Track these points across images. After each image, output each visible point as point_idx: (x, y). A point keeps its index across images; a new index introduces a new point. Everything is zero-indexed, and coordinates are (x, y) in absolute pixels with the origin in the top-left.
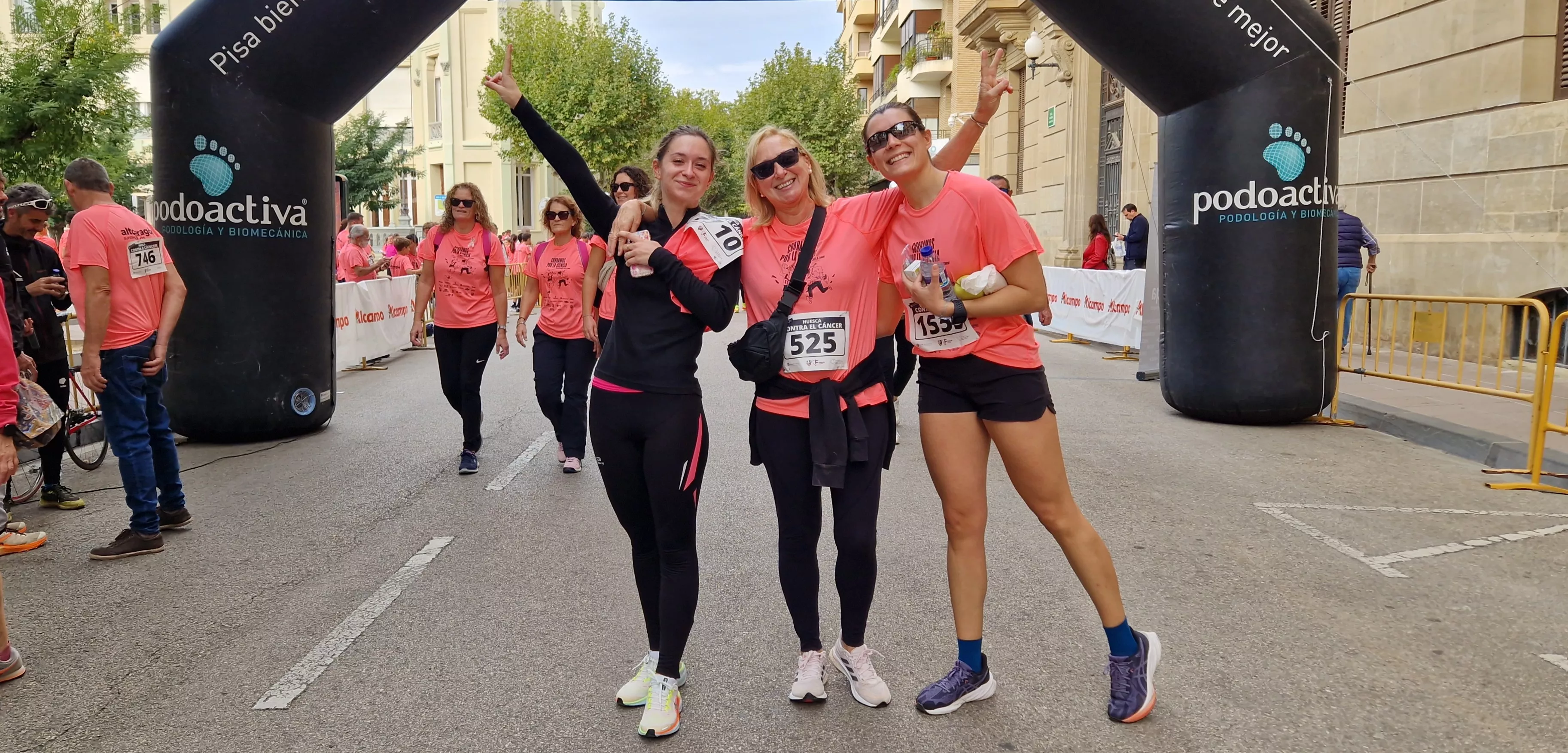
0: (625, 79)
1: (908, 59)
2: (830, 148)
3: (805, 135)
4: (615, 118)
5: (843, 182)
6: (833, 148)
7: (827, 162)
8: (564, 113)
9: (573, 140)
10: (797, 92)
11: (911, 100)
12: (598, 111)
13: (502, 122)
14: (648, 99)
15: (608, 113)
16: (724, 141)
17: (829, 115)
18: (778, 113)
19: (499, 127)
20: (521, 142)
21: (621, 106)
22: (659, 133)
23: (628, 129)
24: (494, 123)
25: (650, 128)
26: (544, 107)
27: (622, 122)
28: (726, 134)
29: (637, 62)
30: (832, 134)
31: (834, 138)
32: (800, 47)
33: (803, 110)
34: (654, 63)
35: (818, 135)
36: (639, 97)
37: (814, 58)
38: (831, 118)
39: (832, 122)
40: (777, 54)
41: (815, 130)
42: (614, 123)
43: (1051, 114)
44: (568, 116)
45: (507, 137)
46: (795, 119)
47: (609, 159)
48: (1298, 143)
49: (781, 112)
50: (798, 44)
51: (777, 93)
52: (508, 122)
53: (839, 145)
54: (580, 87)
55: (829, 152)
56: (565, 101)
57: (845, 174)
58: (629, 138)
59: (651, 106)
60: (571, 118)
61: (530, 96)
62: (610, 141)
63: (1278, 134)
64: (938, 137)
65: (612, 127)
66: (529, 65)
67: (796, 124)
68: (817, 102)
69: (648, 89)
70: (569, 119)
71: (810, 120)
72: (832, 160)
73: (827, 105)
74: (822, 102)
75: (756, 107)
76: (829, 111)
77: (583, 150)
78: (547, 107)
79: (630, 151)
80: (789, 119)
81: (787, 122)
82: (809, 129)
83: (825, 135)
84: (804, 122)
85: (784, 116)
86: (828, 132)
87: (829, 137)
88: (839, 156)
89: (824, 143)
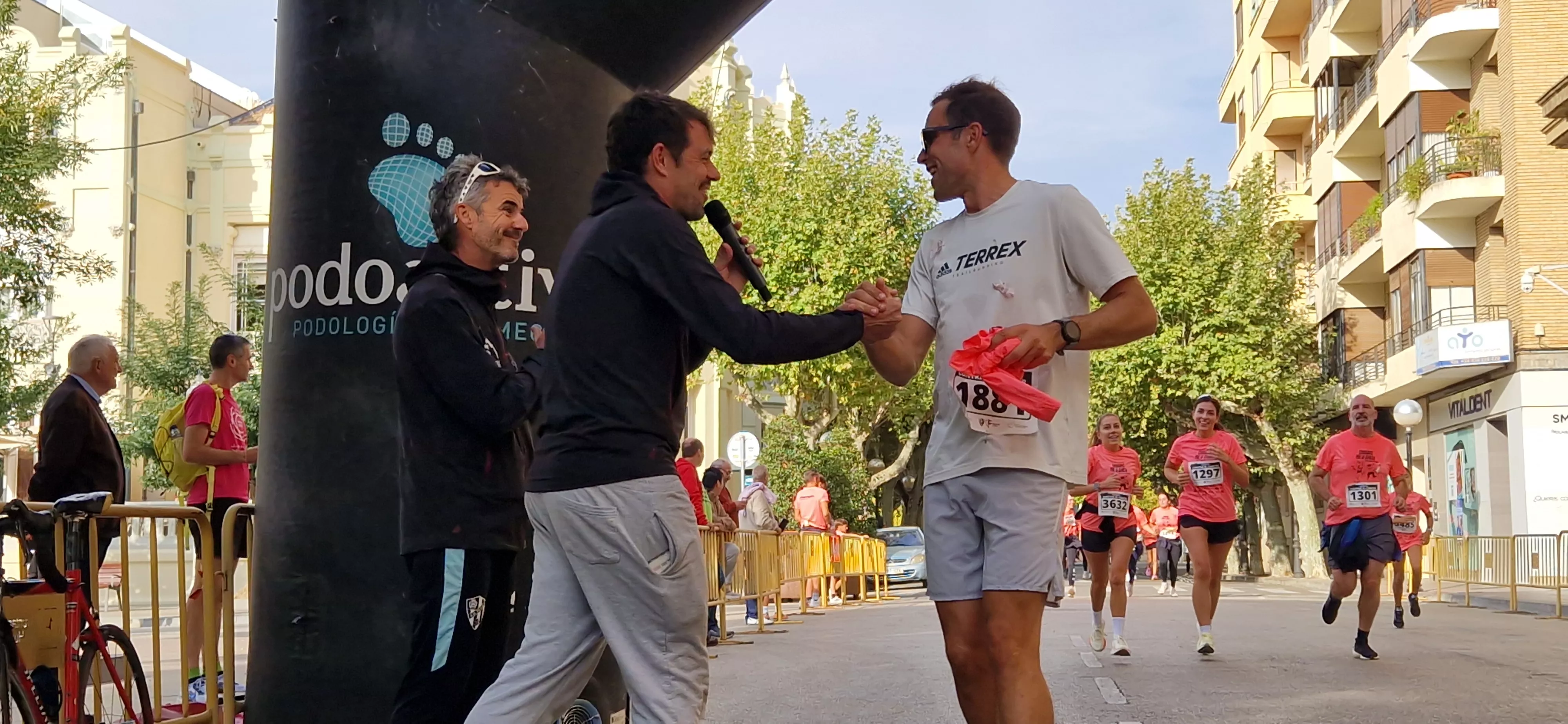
1: (1409, 176)
2: (1253, 347)
3: (1206, 324)
6: (1262, 347)
7: (1248, 374)
10: (1188, 247)
11: (1420, 254)
17: (1253, 286)
18: (1153, 285)
30: (1257, 321)
31: (1262, 328)
33: (1201, 278)
35: (1230, 324)
39: (1258, 299)
41: (1225, 312)
46: (1185, 294)
49: (1158, 283)
50: (1186, 160)
53: (1272, 341)
55: (1251, 354)
57: (1284, 396)
64: (1476, 318)
67: (1189, 304)
68: (1226, 263)
71: (1216, 296)
72: (1259, 369)
74: (1238, 264)
76: (1249, 278)
80: (1175, 296)
81: (1170, 299)
82: (1212, 313)
83: (1246, 321)
84: (1202, 300)
85: (1163, 288)
86: (1248, 317)
87: (1251, 328)
88: (1275, 361)
89: (1242, 340)
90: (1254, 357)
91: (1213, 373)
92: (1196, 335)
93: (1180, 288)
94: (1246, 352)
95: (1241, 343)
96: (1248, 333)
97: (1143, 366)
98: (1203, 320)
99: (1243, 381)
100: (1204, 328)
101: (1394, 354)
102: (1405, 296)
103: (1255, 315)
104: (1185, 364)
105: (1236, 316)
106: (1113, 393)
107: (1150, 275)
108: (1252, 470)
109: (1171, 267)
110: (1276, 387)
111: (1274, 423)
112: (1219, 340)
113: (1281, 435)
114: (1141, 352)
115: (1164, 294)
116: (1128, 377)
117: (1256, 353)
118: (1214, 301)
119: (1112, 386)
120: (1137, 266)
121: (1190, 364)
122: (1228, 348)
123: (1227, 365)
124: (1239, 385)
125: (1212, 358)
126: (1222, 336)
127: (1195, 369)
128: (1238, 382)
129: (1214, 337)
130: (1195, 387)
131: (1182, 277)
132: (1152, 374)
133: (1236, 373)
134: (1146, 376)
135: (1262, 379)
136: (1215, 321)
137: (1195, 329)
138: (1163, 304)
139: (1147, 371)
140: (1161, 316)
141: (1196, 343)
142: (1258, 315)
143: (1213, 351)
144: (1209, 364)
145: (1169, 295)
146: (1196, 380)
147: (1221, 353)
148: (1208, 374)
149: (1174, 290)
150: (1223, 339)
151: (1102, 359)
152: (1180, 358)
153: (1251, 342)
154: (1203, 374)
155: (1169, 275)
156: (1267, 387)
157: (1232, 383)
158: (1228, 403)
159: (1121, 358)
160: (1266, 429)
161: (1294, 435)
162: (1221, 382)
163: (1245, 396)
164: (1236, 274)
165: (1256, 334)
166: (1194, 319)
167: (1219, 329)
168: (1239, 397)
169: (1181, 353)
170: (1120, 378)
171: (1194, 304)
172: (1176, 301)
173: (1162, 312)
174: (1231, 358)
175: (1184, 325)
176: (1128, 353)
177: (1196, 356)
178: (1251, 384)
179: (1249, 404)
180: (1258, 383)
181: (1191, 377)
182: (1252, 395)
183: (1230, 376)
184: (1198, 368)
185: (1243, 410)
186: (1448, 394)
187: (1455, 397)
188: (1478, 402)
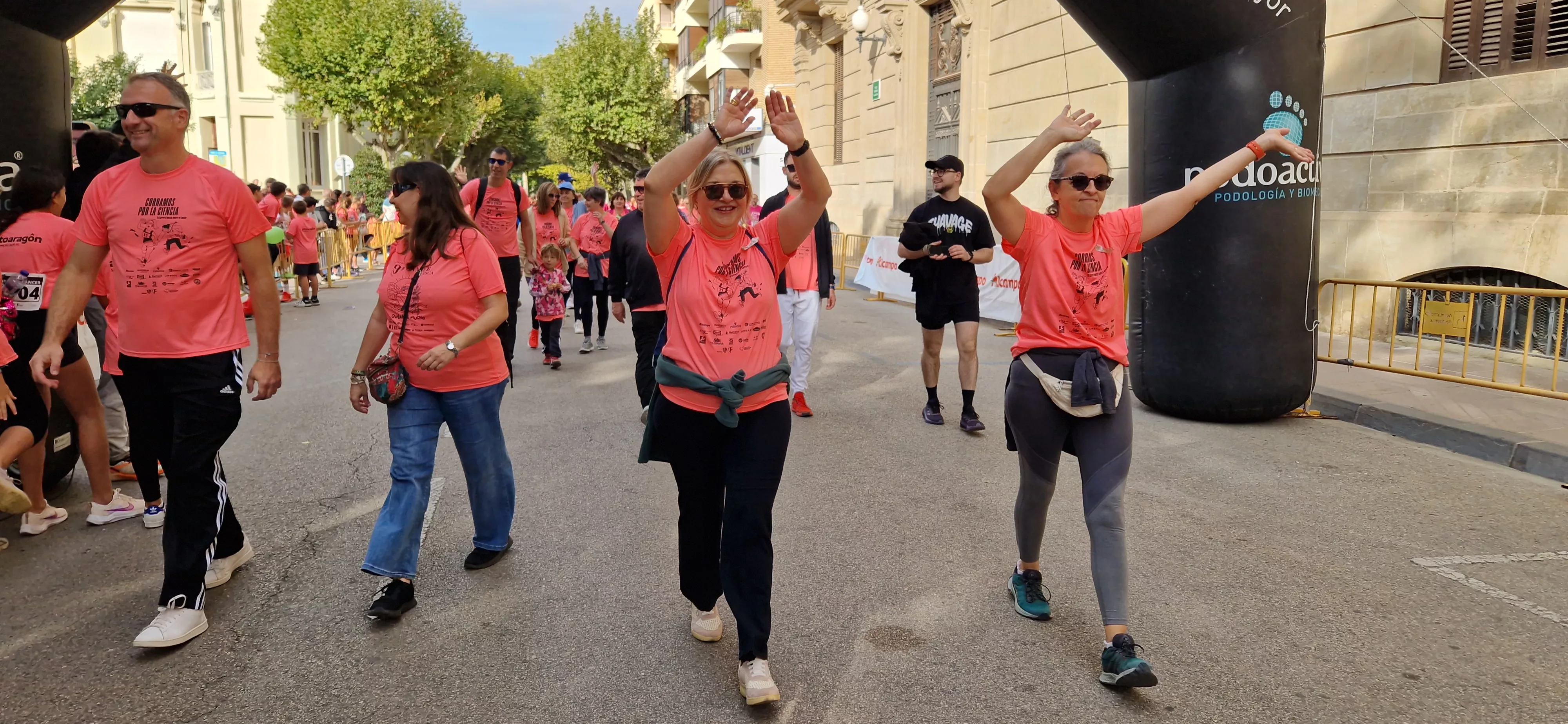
0: (427, 32)
1: (718, 28)
2: (642, 114)
3: (617, 100)
4: (417, 73)
5: (655, 148)
6: (646, 114)
7: (639, 128)
8: (359, 66)
9: (370, 95)
10: (607, 58)
11: (723, 71)
12: (398, 65)
13: (286, 72)
14: (453, 56)
15: (407, 68)
17: (640, 81)
18: (589, 77)
19: (282, 79)
20: (309, 95)
21: (423, 62)
22: (464, 91)
23: (431, 86)
24: (276, 73)
25: (455, 85)
26: (336, 59)
27: (424, 78)
29: (439, 16)
30: (643, 100)
31: (646, 104)
32: (609, 12)
33: (614, 75)
34: (458, 18)
35: (629, 102)
36: (444, 53)
37: (623, 24)
38: (642, 84)
39: (643, 89)
40: (587, 17)
41: (626, 95)
42: (416, 79)
43: (876, 87)
44: (363, 69)
45: (292, 90)
46: (606, 84)
47: (411, 117)
48: (1297, 114)
49: (592, 77)
50: (607, 9)
51: (588, 58)
52: (293, 73)
53: (651, 111)
54: (377, 38)
55: (641, 118)
56: (360, 53)
57: (657, 140)
58: (434, 96)
59: (455, 62)
60: (367, 71)
61: (319, 46)
62: (412, 97)
63: (1278, 103)
65: (415, 83)
66: (316, 12)
67: (608, 88)
68: (627, 68)
69: (452, 45)
70: (364, 72)
71: (622, 86)
72: (644, 126)
73: (637, 71)
74: (632, 69)
75: (566, 70)
76: (639, 77)
77: (382, 106)
78: (339, 59)
79: (434, 109)
80: (600, 85)
81: (598, 86)
82: (620, 95)
83: (637, 101)
84: (615, 87)
85: (595, 80)
86: (639, 98)
87: (640, 104)
88: (652, 123)
89: (635, 109)
90: (642, 120)
91: (621, 128)
92: (611, 107)
93: (603, 80)
94: (638, 117)
95: (635, 112)
96: (639, 107)
97: (585, 122)
99: (637, 132)
102: (716, 91)
103: (642, 97)
104: (607, 122)
105: (632, 97)
107: (587, 72)
110: (653, 136)
111: (652, 155)
112: (624, 109)
114: (582, 115)
115: (595, 83)
116: (576, 128)
117: (643, 118)
118: (620, 89)
120: (580, 67)
122: (628, 114)
123: (628, 124)
124: (634, 135)
125: (621, 119)
126: (626, 108)
128: (634, 132)
129: (621, 107)
130: (612, 134)
131: (604, 74)
133: (633, 127)
134: (587, 127)
135: (646, 131)
136: (622, 99)
137: (612, 103)
138: (595, 89)
139: (587, 125)
140: (594, 95)
141: (612, 111)
142: (644, 97)
143: (621, 115)
144: (619, 122)
145: (597, 84)
146: (612, 131)
147: (625, 116)
148: (618, 127)
149: (601, 81)
151: (563, 117)
152: (604, 118)
153: (640, 111)
154: (616, 128)
155: (598, 74)
156: (648, 136)
157: (631, 133)
158: (630, 143)
159: (573, 117)
162: (625, 133)
163: (637, 140)
164: (632, 75)
165: (643, 107)
166: (611, 97)
167: (623, 104)
168: (634, 140)
169: (605, 116)
171: (610, 89)
172: (602, 87)
173: (595, 93)
174: (630, 119)
175: (606, 100)
176: (576, 114)
177: (612, 118)
178: (640, 134)
179: (640, 144)
180: (644, 134)
181: (609, 129)
182: (640, 140)
183: (629, 130)
184: (612, 125)
185: (638, 148)
186: (735, 143)
187: (738, 145)
188: (748, 149)
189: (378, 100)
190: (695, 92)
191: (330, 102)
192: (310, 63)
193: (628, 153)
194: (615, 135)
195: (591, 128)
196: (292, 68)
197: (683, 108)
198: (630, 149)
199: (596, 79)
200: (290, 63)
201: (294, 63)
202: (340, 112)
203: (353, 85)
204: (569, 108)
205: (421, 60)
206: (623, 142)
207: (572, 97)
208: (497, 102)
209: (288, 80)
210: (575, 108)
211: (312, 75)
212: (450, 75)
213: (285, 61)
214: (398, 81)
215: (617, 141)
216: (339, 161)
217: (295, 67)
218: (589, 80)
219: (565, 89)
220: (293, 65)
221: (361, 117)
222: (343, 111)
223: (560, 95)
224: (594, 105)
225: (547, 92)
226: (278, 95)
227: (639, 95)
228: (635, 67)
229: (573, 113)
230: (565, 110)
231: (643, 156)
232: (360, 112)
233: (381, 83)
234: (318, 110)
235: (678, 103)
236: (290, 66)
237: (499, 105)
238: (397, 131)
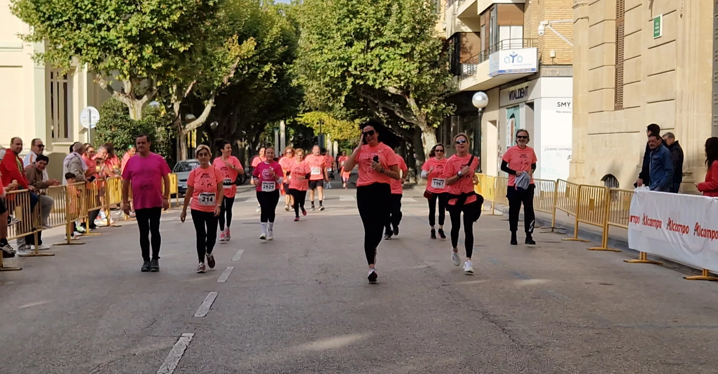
2: (404, 56)
3: (378, 41)
5: (419, 93)
6: (409, 56)
7: (401, 72)
11: (494, 6)
13: (37, 20)
16: (284, 45)
18: (347, 16)
19: (33, 27)
20: (59, 44)
21: (174, 7)
22: (216, 36)
23: (181, 32)
24: (27, 21)
27: (173, 23)
28: (286, 38)
30: (407, 40)
31: (409, 45)
33: (374, 14)
35: (391, 42)
38: (406, 23)
39: (407, 28)
41: (388, 36)
43: (657, 24)
45: (41, 38)
46: (367, 23)
47: (160, 65)
49: (351, 16)
53: (415, 53)
55: (404, 60)
57: (422, 84)
58: (184, 42)
59: (208, 5)
60: (117, 18)
64: (523, 46)
71: (383, 25)
72: (407, 69)
74: (395, 7)
76: (402, 15)
79: (184, 56)
80: (360, 24)
81: (357, 26)
82: (381, 35)
83: (400, 41)
84: (376, 27)
85: (354, 20)
86: (402, 37)
87: (403, 44)
88: (417, 64)
89: (398, 51)
90: (404, 63)
91: (382, 71)
92: (372, 49)
93: (363, 20)
94: (401, 59)
95: (398, 54)
96: (402, 48)
97: (342, 66)
98: (376, 39)
99: (398, 76)
100: (377, 44)
101: (481, 62)
102: (488, 29)
103: (405, 37)
105: (395, 38)
106: (325, 81)
107: (346, 11)
108: (404, 127)
109: (358, 7)
110: (416, 80)
111: (416, 100)
112: (386, 51)
113: (420, 106)
114: (340, 58)
115: (354, 23)
116: (333, 72)
117: (406, 60)
118: (382, 28)
119: (324, 78)
120: (339, 6)
121: (368, 65)
122: (390, 56)
123: (389, 66)
124: (396, 78)
125: (382, 62)
126: (387, 49)
127: (371, 69)
128: (396, 76)
129: (383, 49)
130: (371, 79)
131: (364, 13)
132: (347, 70)
133: (394, 71)
134: (344, 71)
135: (408, 75)
136: (384, 40)
137: (372, 44)
138: (354, 29)
139: (345, 69)
140: (353, 36)
141: (372, 53)
142: (407, 37)
143: (382, 58)
144: (379, 65)
145: (357, 24)
146: (372, 76)
147: (387, 59)
148: (379, 71)
149: (361, 20)
150: (388, 51)
151: (318, 61)
152: (364, 61)
153: (403, 53)
154: (375, 71)
155: (358, 12)
156: (412, 80)
157: (392, 77)
158: (390, 88)
159: (330, 61)
160: (411, 102)
161: (427, 107)
162: (386, 76)
163: (399, 85)
164: (395, 12)
165: (406, 48)
166: (371, 38)
167: (385, 45)
168: (396, 85)
169: (364, 59)
170: (329, 73)
171: (371, 30)
172: (361, 27)
173: (354, 33)
174: (392, 62)
175: (366, 41)
176: (333, 57)
177: (372, 61)
178: (402, 78)
179: (401, 88)
180: (406, 78)
181: (369, 73)
182: (402, 84)
183: (391, 73)
184: (373, 68)
185: (399, 92)
186: (509, 86)
187: (512, 89)
188: (523, 93)
189: (128, 48)
190: (466, 29)
191: (78, 51)
192: (61, 11)
193: (389, 99)
194: (375, 80)
195: (349, 72)
196: (43, 17)
197: (451, 49)
198: (393, 94)
199: (356, 18)
200: (42, 12)
201: (45, 11)
202: (89, 62)
203: (103, 33)
204: (326, 51)
205: (172, 5)
206: (384, 87)
207: (329, 38)
208: (251, 46)
209: (38, 29)
210: (331, 50)
211: (62, 23)
212: (202, 19)
213: (37, 9)
214: (148, 27)
215: (377, 86)
216: (85, 113)
217: (47, 16)
218: (347, 20)
219: (322, 30)
220: (45, 14)
221: (110, 66)
222: (91, 61)
223: (317, 37)
224: (353, 47)
225: (304, 35)
226: (28, 43)
227: (402, 35)
228: (399, 4)
229: (330, 57)
230: (322, 53)
231: (406, 103)
232: (109, 61)
233: (131, 30)
234: (67, 59)
235: (445, 43)
236: (42, 15)
237: (253, 48)
238: (146, 80)
